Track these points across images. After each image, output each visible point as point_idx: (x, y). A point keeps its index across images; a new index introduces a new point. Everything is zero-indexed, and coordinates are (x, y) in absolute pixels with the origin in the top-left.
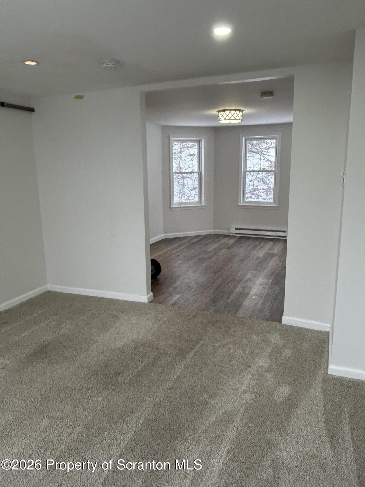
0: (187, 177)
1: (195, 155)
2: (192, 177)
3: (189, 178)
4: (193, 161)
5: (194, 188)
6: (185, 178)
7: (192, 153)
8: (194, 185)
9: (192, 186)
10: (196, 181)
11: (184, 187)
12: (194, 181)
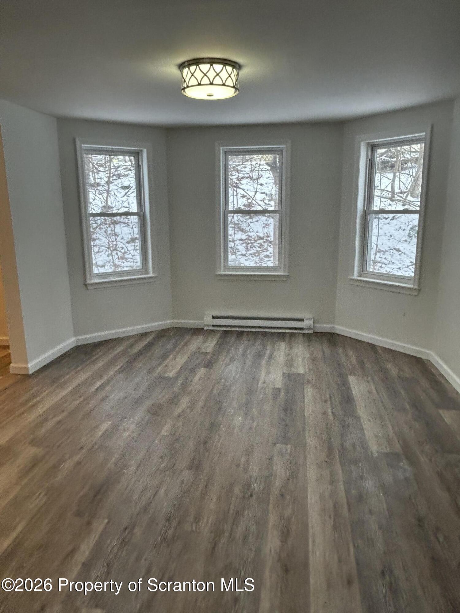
0: (120, 222)
1: (132, 187)
2: (129, 222)
3: (124, 223)
4: (128, 196)
5: (133, 240)
6: (117, 224)
7: (126, 184)
8: (132, 234)
9: (130, 237)
10: (135, 227)
11: (116, 237)
12: (132, 228)
